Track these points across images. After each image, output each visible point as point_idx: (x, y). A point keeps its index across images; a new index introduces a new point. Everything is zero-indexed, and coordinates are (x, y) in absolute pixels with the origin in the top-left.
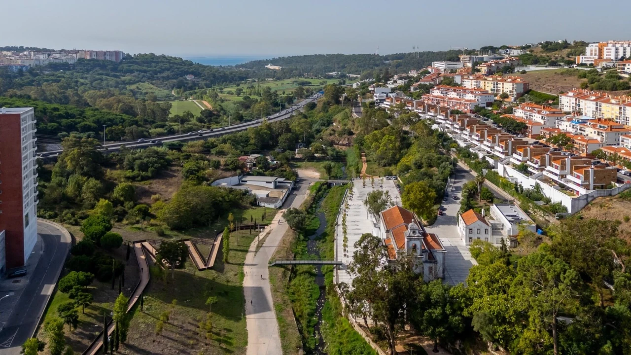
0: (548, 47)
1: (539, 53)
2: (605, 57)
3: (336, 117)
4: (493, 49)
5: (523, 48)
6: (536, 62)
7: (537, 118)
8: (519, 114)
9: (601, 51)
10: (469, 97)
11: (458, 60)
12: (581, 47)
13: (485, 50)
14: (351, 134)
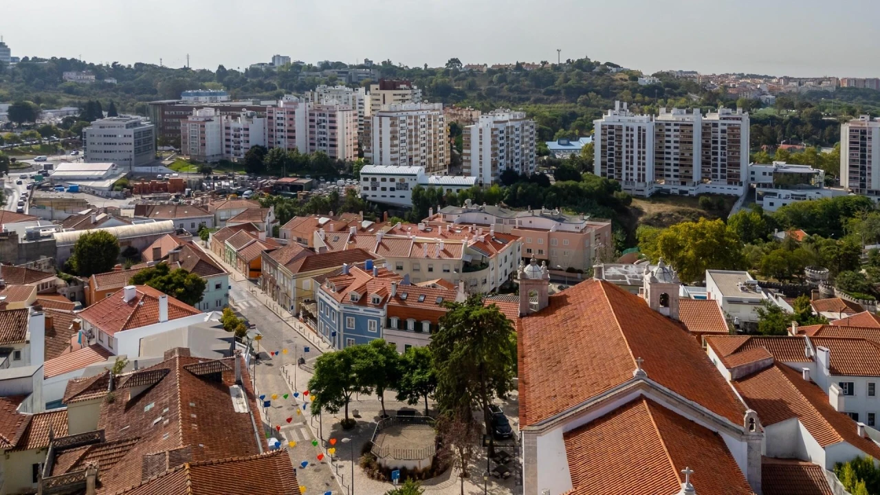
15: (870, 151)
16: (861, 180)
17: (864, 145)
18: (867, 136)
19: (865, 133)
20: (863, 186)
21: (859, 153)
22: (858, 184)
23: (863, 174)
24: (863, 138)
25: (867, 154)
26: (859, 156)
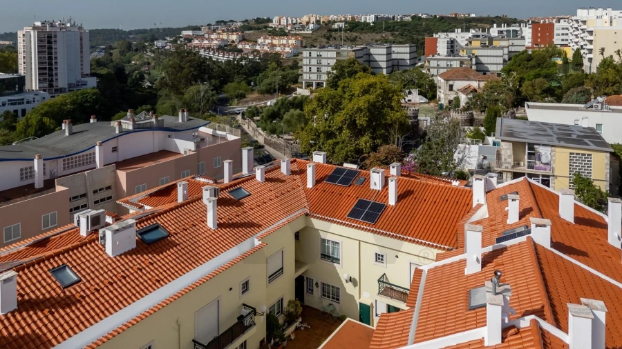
0: (258, 21)
1: (253, 24)
2: (282, 24)
3: (133, 57)
4: (225, 23)
5: (243, 22)
6: (250, 29)
7: (247, 47)
8: (240, 46)
9: (280, 20)
10: (215, 42)
11: (200, 30)
12: (269, 20)
13: (219, 23)
14: (149, 64)
15: (56, 53)
16: (49, 81)
17: (50, 48)
18: (53, 40)
19: (51, 37)
20: (51, 86)
21: (47, 56)
22: (46, 85)
23: (51, 75)
24: (50, 42)
25: (53, 56)
26: (47, 58)
